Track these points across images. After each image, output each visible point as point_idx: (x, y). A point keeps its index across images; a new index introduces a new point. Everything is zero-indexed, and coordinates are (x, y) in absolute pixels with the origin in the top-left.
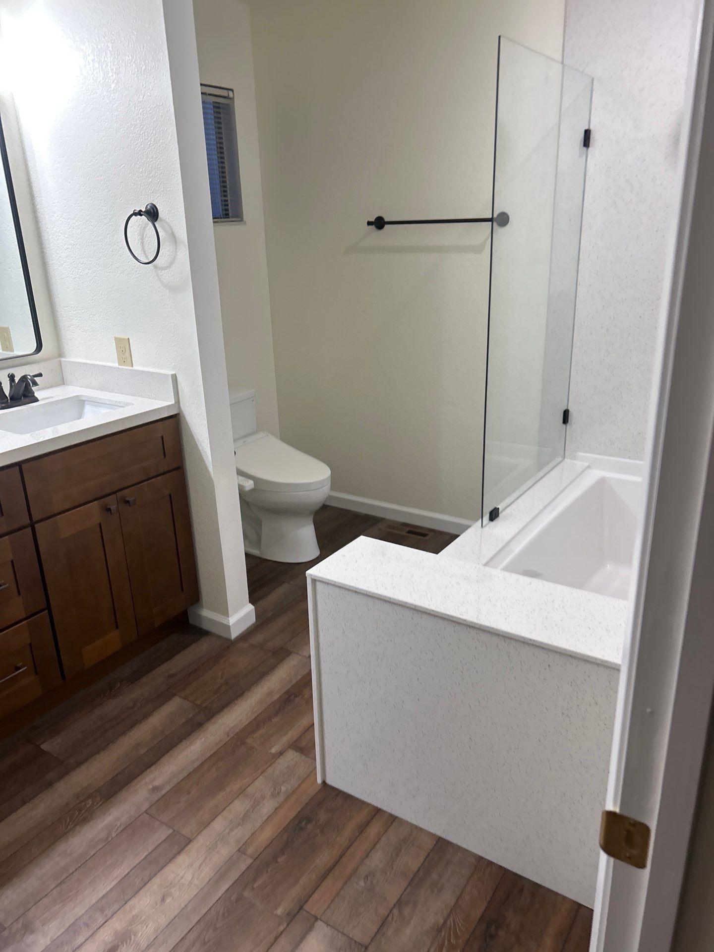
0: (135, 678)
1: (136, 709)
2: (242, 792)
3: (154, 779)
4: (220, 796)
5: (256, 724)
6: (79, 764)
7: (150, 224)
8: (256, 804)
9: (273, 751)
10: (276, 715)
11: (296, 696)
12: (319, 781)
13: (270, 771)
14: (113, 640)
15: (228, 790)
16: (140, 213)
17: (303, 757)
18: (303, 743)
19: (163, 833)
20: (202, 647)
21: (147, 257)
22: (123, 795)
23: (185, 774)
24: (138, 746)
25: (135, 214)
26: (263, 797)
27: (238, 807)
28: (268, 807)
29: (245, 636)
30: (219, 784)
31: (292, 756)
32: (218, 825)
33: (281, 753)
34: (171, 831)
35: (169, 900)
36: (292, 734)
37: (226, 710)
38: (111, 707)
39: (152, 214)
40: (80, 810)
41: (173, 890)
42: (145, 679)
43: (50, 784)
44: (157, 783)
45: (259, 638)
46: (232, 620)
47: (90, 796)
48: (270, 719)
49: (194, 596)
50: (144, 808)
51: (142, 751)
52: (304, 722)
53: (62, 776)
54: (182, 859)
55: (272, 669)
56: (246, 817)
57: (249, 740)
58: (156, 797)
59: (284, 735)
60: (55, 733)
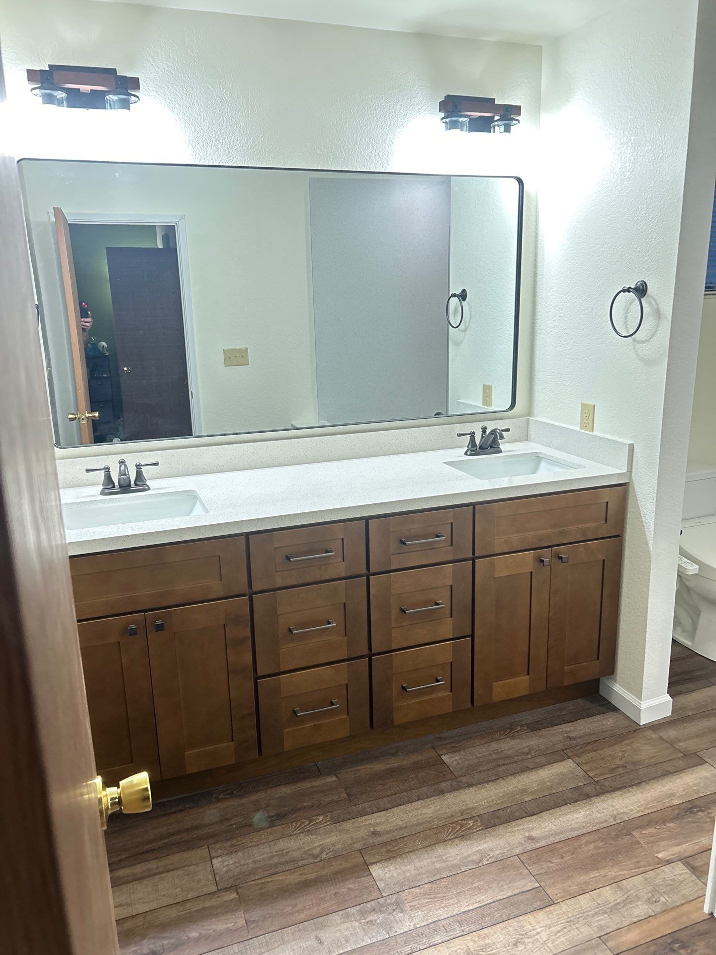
0: (535, 727)
1: (529, 756)
2: (616, 882)
3: (532, 829)
4: (593, 874)
5: (646, 821)
6: (470, 785)
7: (637, 301)
8: (628, 901)
9: (660, 855)
10: (672, 820)
11: (700, 810)
12: (706, 910)
13: (651, 874)
14: (521, 684)
15: (602, 872)
16: (628, 290)
17: (694, 877)
18: (697, 863)
19: (531, 884)
20: (605, 722)
21: (628, 331)
22: (501, 830)
23: (562, 837)
24: (524, 791)
25: (624, 291)
26: (638, 898)
27: (608, 894)
28: (640, 910)
29: (655, 727)
30: (594, 863)
31: (680, 870)
32: (584, 901)
33: (669, 862)
34: (537, 885)
35: (521, 947)
36: (688, 848)
37: (618, 793)
38: (508, 746)
39: (641, 291)
40: (461, 826)
41: (527, 940)
42: (544, 732)
43: (442, 792)
44: (534, 834)
45: (671, 733)
46: (644, 705)
47: (472, 818)
48: (664, 822)
49: (610, 669)
50: (518, 851)
51: (527, 798)
52: (703, 841)
53: (454, 789)
54: (541, 915)
55: (680, 771)
56: (614, 909)
57: (636, 834)
58: (530, 846)
59: (679, 845)
60: (455, 750)
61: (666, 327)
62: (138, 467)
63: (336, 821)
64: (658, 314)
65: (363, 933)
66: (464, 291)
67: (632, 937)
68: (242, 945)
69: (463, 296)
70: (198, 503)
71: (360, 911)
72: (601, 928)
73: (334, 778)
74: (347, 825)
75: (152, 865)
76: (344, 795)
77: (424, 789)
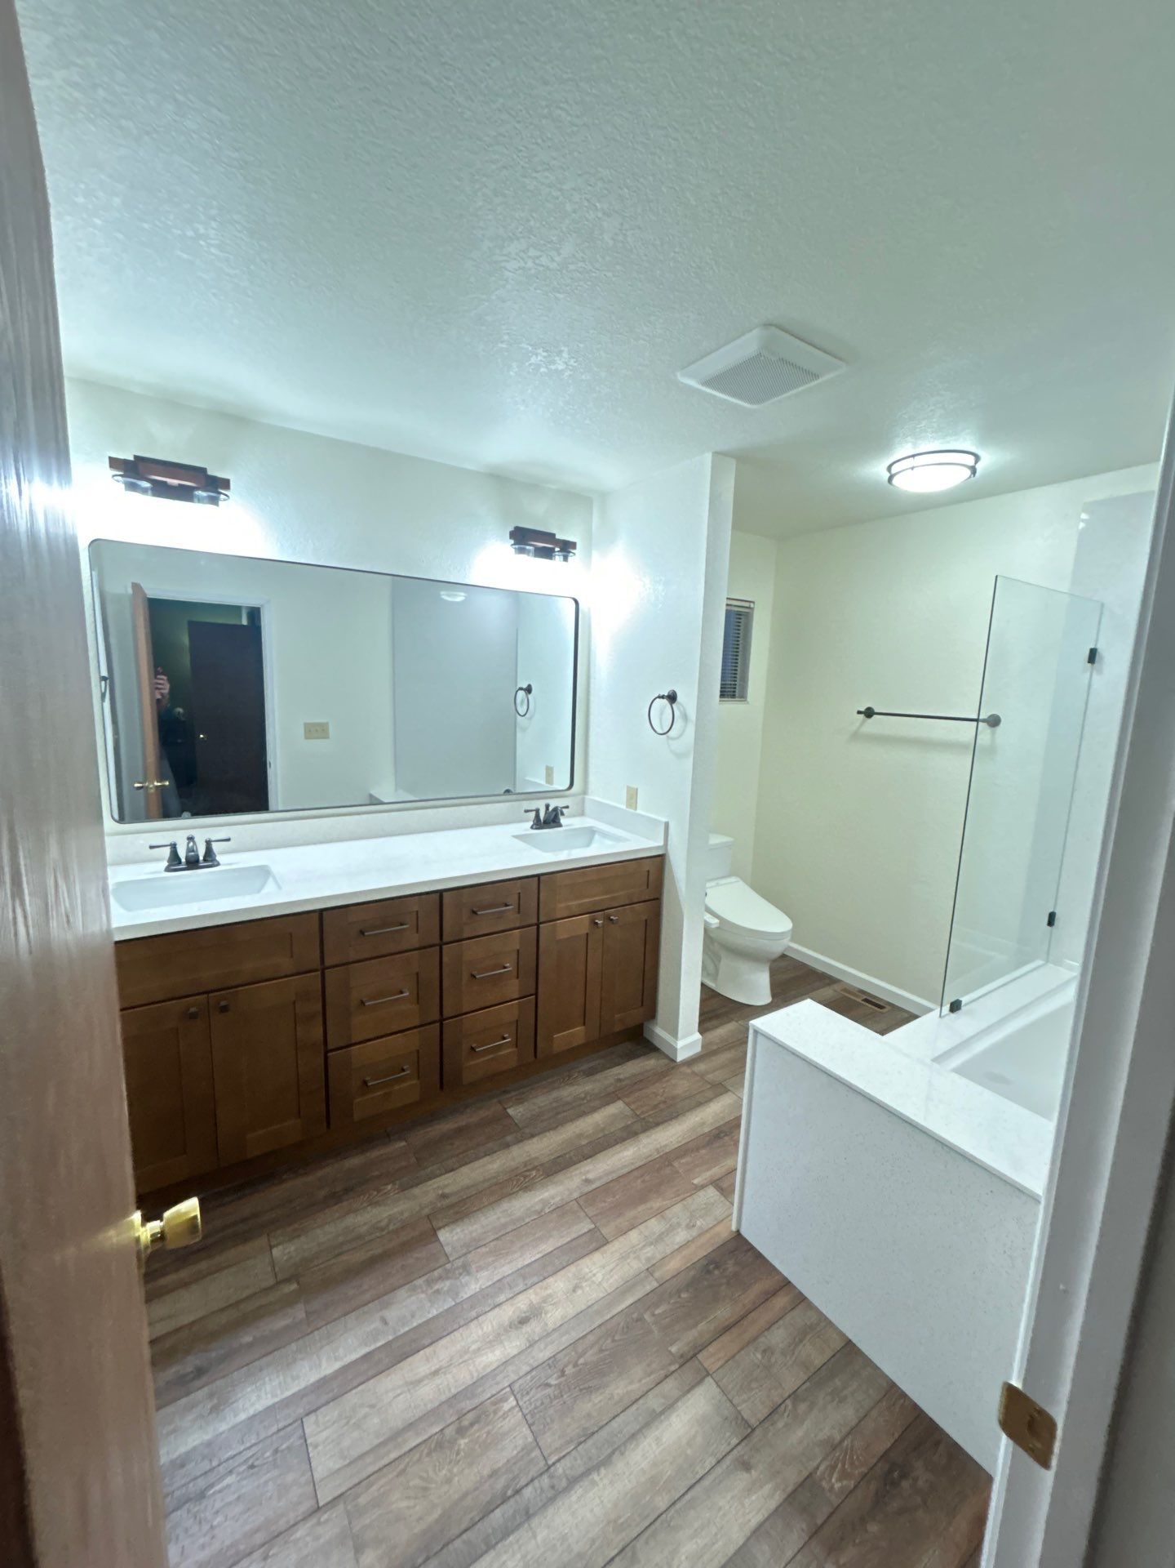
0: (591, 1072)
1: (585, 1101)
2: (659, 1213)
3: (588, 1172)
4: (640, 1208)
5: (683, 1151)
6: (533, 1136)
7: (669, 706)
8: (672, 1229)
9: (696, 1181)
10: (704, 1147)
11: (726, 1135)
12: (734, 1228)
13: (689, 1200)
14: (577, 1034)
15: (648, 1205)
16: (662, 697)
17: (723, 1199)
18: (725, 1185)
19: (586, 1226)
20: (648, 1063)
21: (662, 729)
22: (560, 1176)
23: (615, 1176)
24: (580, 1136)
25: (659, 697)
26: (679, 1224)
27: (655, 1226)
28: (681, 1236)
29: (690, 1062)
30: (643, 1197)
31: (711, 1193)
32: (634, 1236)
33: (702, 1187)
34: (593, 1226)
35: (579, 1292)
36: (716, 1171)
37: (660, 1128)
38: (568, 1092)
39: (672, 698)
40: (525, 1177)
41: (584, 1284)
42: (598, 1076)
43: (507, 1146)
44: (591, 1176)
45: (701, 1067)
46: (680, 1044)
47: (534, 1168)
48: (698, 1149)
49: (652, 1014)
50: (576, 1195)
51: (584, 1142)
52: (729, 1163)
53: (519, 1141)
54: (597, 1256)
55: (709, 1100)
56: (660, 1238)
57: (676, 1164)
58: (587, 1189)
59: (708, 1170)
60: (520, 1101)
61: (691, 730)
62: (208, 843)
63: (404, 1188)
64: (685, 717)
65: (429, 1304)
66: (529, 686)
67: (675, 1265)
68: (301, 1342)
69: (529, 690)
70: (271, 880)
71: (427, 1280)
72: (648, 1259)
73: (403, 1144)
74: (416, 1191)
75: (203, 1265)
76: (413, 1160)
77: (490, 1145)
